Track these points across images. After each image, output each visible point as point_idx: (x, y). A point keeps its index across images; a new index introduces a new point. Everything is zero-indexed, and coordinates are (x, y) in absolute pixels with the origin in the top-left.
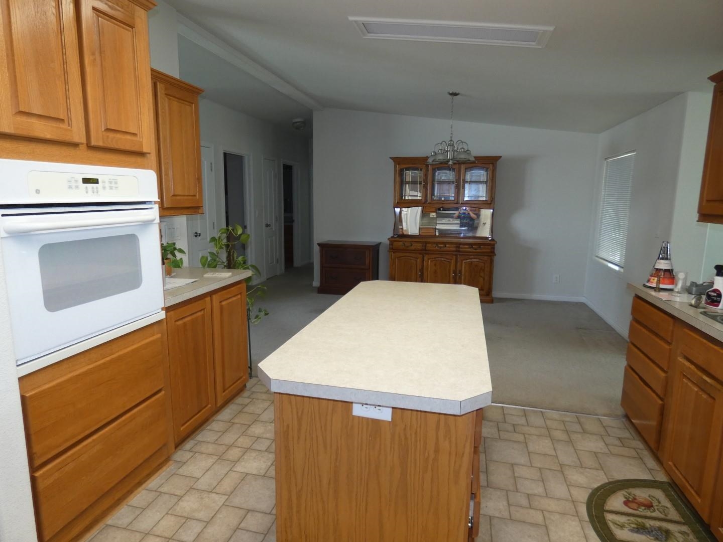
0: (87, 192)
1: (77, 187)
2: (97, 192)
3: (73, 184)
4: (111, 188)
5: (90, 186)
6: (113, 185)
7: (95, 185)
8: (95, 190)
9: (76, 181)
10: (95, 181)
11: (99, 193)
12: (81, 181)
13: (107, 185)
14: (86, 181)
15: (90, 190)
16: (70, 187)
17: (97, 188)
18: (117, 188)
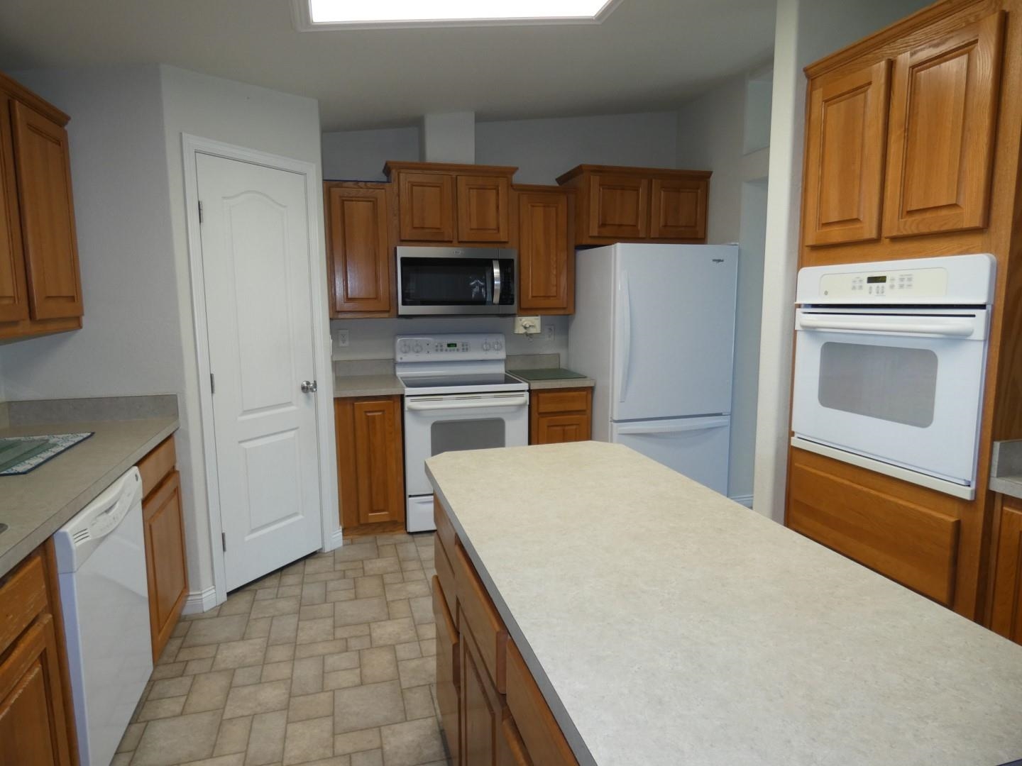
0: (870, 293)
1: (861, 287)
2: (883, 292)
3: (857, 285)
4: (902, 286)
5: (874, 285)
6: (906, 282)
7: (880, 284)
8: (880, 291)
9: (861, 281)
10: (882, 279)
11: (884, 294)
12: (866, 280)
13: (897, 283)
14: (872, 280)
15: (874, 290)
16: (854, 288)
17: (883, 287)
18: (909, 286)
